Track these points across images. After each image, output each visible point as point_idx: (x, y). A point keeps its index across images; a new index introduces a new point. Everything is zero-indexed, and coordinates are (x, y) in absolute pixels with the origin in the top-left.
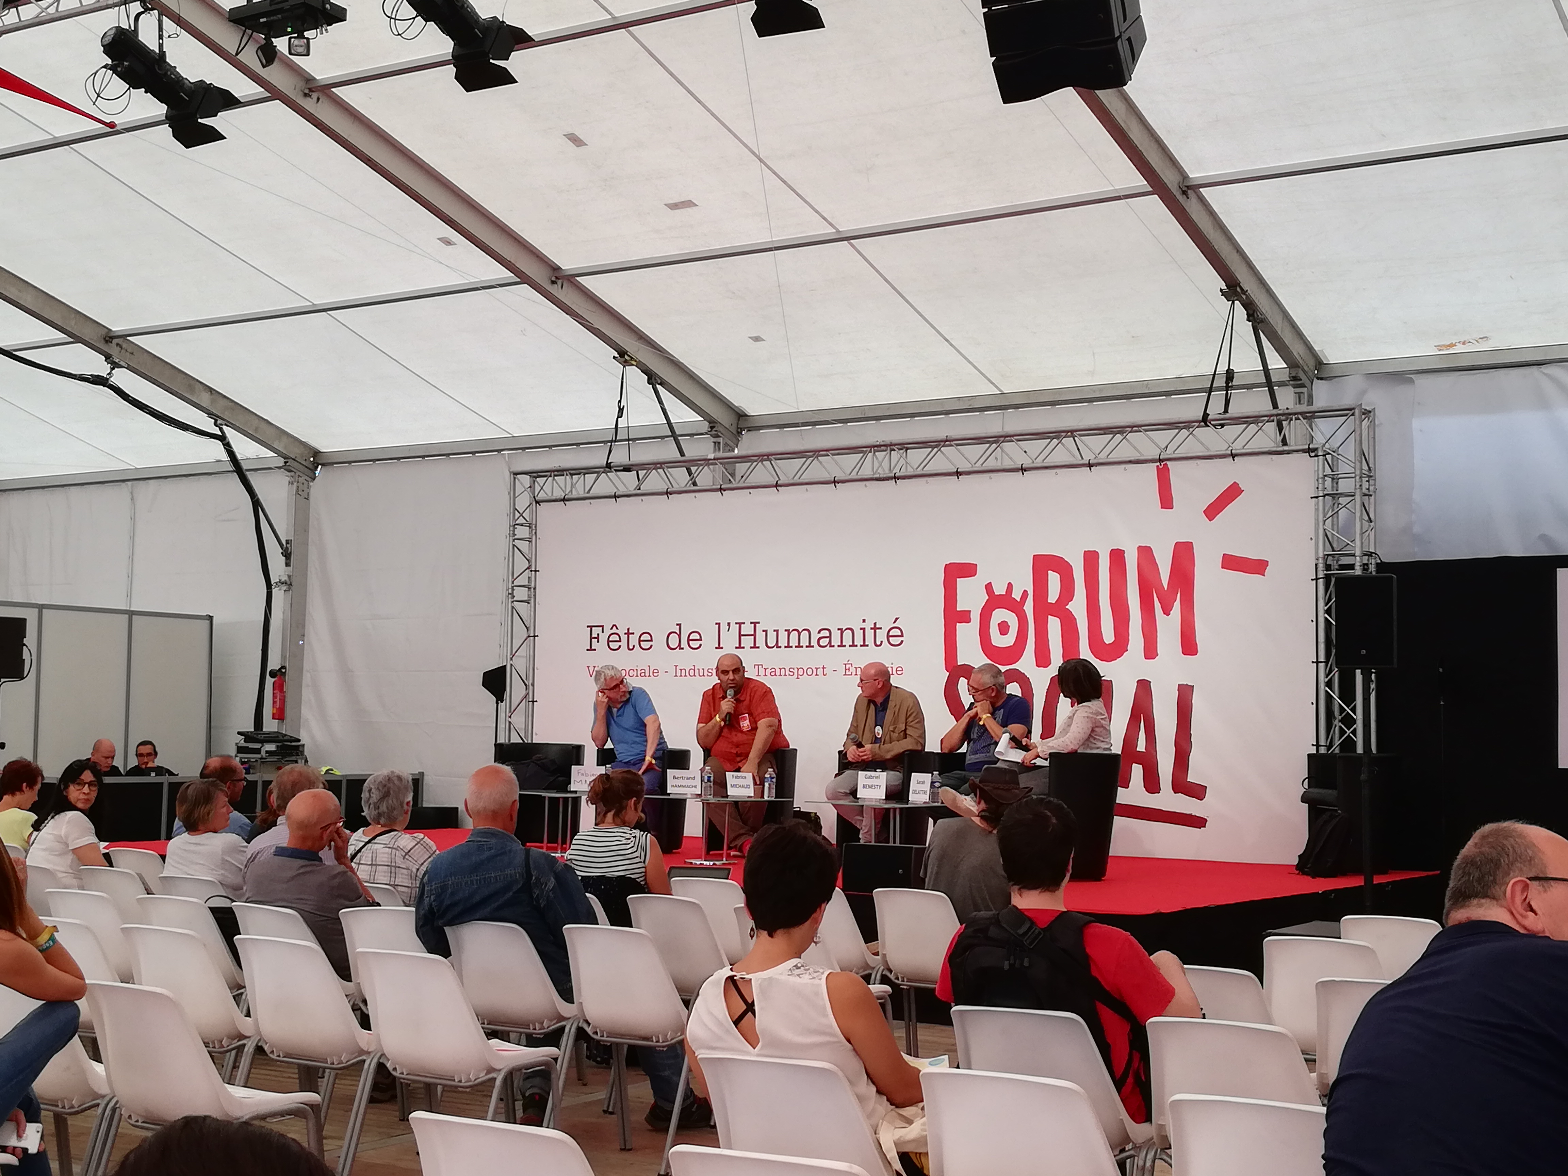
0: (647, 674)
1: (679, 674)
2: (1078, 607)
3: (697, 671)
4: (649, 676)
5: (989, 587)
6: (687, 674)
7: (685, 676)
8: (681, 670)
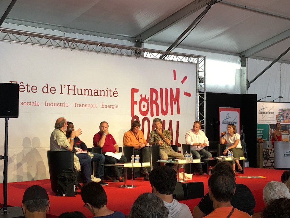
0: (35, 104)
1: (47, 105)
2: (159, 102)
3: (54, 104)
4: (36, 105)
5: (141, 95)
6: (50, 105)
7: (49, 106)
8: (48, 103)
